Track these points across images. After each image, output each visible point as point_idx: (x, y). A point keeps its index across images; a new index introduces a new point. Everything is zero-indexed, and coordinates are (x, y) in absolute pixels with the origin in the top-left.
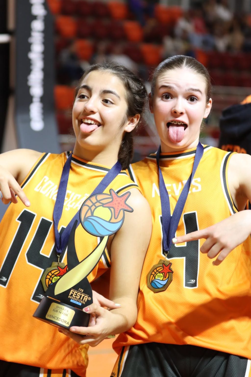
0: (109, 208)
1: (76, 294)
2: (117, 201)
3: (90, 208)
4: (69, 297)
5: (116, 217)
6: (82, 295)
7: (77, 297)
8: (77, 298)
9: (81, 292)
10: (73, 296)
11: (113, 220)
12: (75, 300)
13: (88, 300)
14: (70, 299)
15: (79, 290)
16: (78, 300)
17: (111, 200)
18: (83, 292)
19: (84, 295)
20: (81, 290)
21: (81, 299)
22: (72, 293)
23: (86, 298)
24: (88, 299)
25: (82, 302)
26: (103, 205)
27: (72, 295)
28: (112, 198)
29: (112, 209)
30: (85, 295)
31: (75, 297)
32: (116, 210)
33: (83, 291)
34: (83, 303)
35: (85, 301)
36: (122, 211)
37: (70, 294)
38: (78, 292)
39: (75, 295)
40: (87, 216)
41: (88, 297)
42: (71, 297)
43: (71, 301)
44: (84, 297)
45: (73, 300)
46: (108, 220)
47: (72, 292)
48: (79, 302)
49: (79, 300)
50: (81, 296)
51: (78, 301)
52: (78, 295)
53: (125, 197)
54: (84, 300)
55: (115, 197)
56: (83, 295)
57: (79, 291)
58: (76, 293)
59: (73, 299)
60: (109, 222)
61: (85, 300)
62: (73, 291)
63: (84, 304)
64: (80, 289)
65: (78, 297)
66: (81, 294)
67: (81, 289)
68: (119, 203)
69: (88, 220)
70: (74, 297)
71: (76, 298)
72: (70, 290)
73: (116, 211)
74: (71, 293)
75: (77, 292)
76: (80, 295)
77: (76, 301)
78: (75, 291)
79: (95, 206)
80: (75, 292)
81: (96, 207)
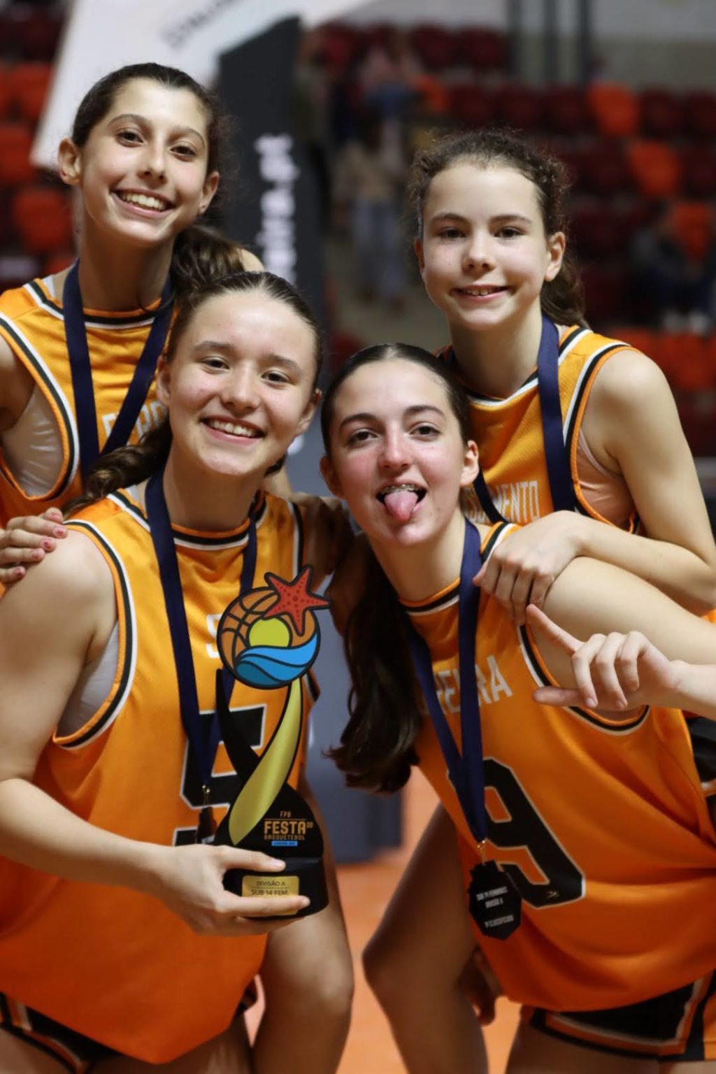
0: (278, 617)
1: (278, 827)
2: (289, 595)
3: (237, 633)
4: (266, 837)
5: (300, 631)
6: (291, 823)
7: (282, 831)
8: (284, 835)
9: (286, 817)
10: (274, 832)
11: (298, 640)
12: (279, 840)
13: (307, 830)
14: (270, 841)
15: (281, 815)
16: (287, 837)
17: (275, 598)
18: (293, 817)
19: (295, 823)
20: (285, 815)
21: (293, 832)
22: (269, 827)
23: (302, 826)
24: (308, 827)
25: (296, 837)
26: (264, 616)
27: (270, 831)
28: (276, 592)
29: (286, 617)
30: (298, 822)
31: (278, 832)
32: (294, 614)
33: (289, 814)
34: (300, 839)
35: (301, 834)
36: (308, 614)
37: (266, 832)
38: (281, 821)
39: (277, 830)
40: (237, 653)
41: (306, 822)
42: (270, 837)
43: (274, 843)
44: (296, 827)
45: (276, 842)
46: (286, 644)
47: (269, 825)
48: (290, 840)
49: (289, 836)
50: (290, 827)
51: (287, 840)
52: (282, 826)
53: (304, 579)
54: (299, 832)
55: (282, 588)
56: (293, 823)
57: (283, 817)
58: (277, 825)
59: (275, 840)
60: (290, 647)
61: (302, 831)
62: (270, 822)
63: (302, 840)
64: (283, 814)
65: (284, 830)
66: (289, 821)
67: (285, 813)
68: (295, 599)
69: (243, 660)
70: (276, 835)
71: (281, 834)
72: (261, 823)
73: (296, 618)
74: (267, 828)
75: (278, 823)
76: (287, 824)
77: (283, 840)
78: (272, 821)
79: (247, 624)
80: (275, 823)
81: (250, 626)
